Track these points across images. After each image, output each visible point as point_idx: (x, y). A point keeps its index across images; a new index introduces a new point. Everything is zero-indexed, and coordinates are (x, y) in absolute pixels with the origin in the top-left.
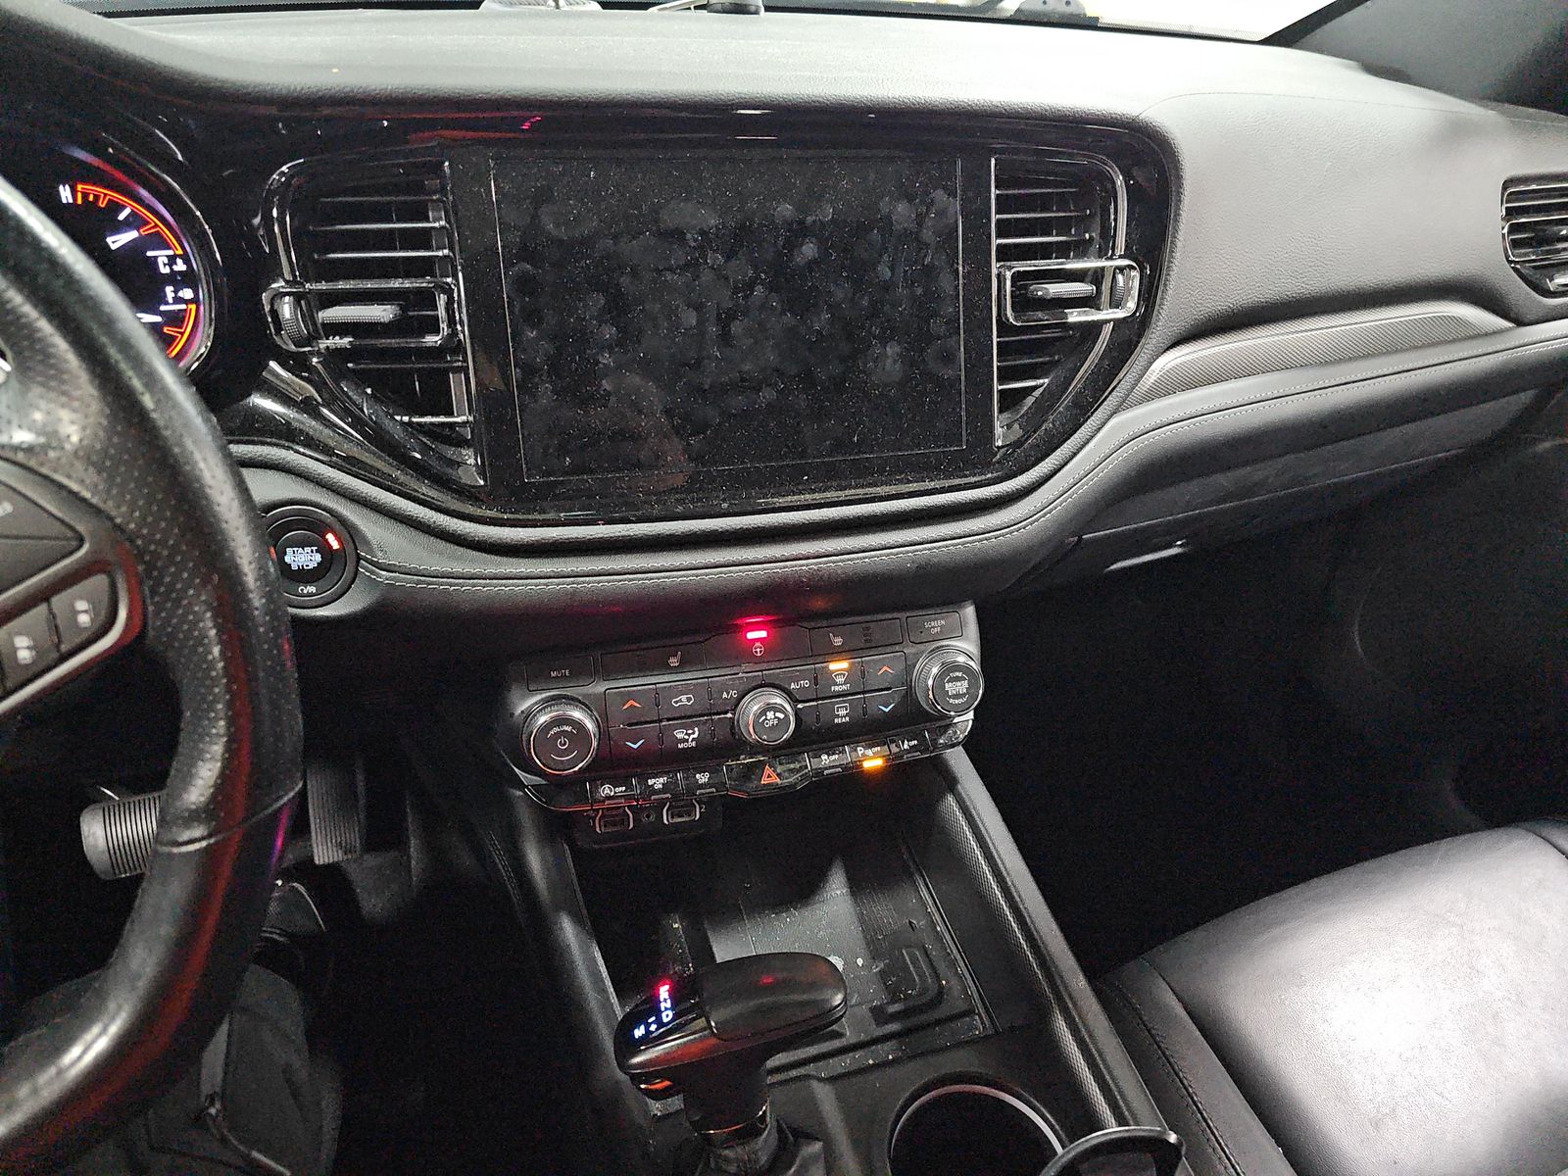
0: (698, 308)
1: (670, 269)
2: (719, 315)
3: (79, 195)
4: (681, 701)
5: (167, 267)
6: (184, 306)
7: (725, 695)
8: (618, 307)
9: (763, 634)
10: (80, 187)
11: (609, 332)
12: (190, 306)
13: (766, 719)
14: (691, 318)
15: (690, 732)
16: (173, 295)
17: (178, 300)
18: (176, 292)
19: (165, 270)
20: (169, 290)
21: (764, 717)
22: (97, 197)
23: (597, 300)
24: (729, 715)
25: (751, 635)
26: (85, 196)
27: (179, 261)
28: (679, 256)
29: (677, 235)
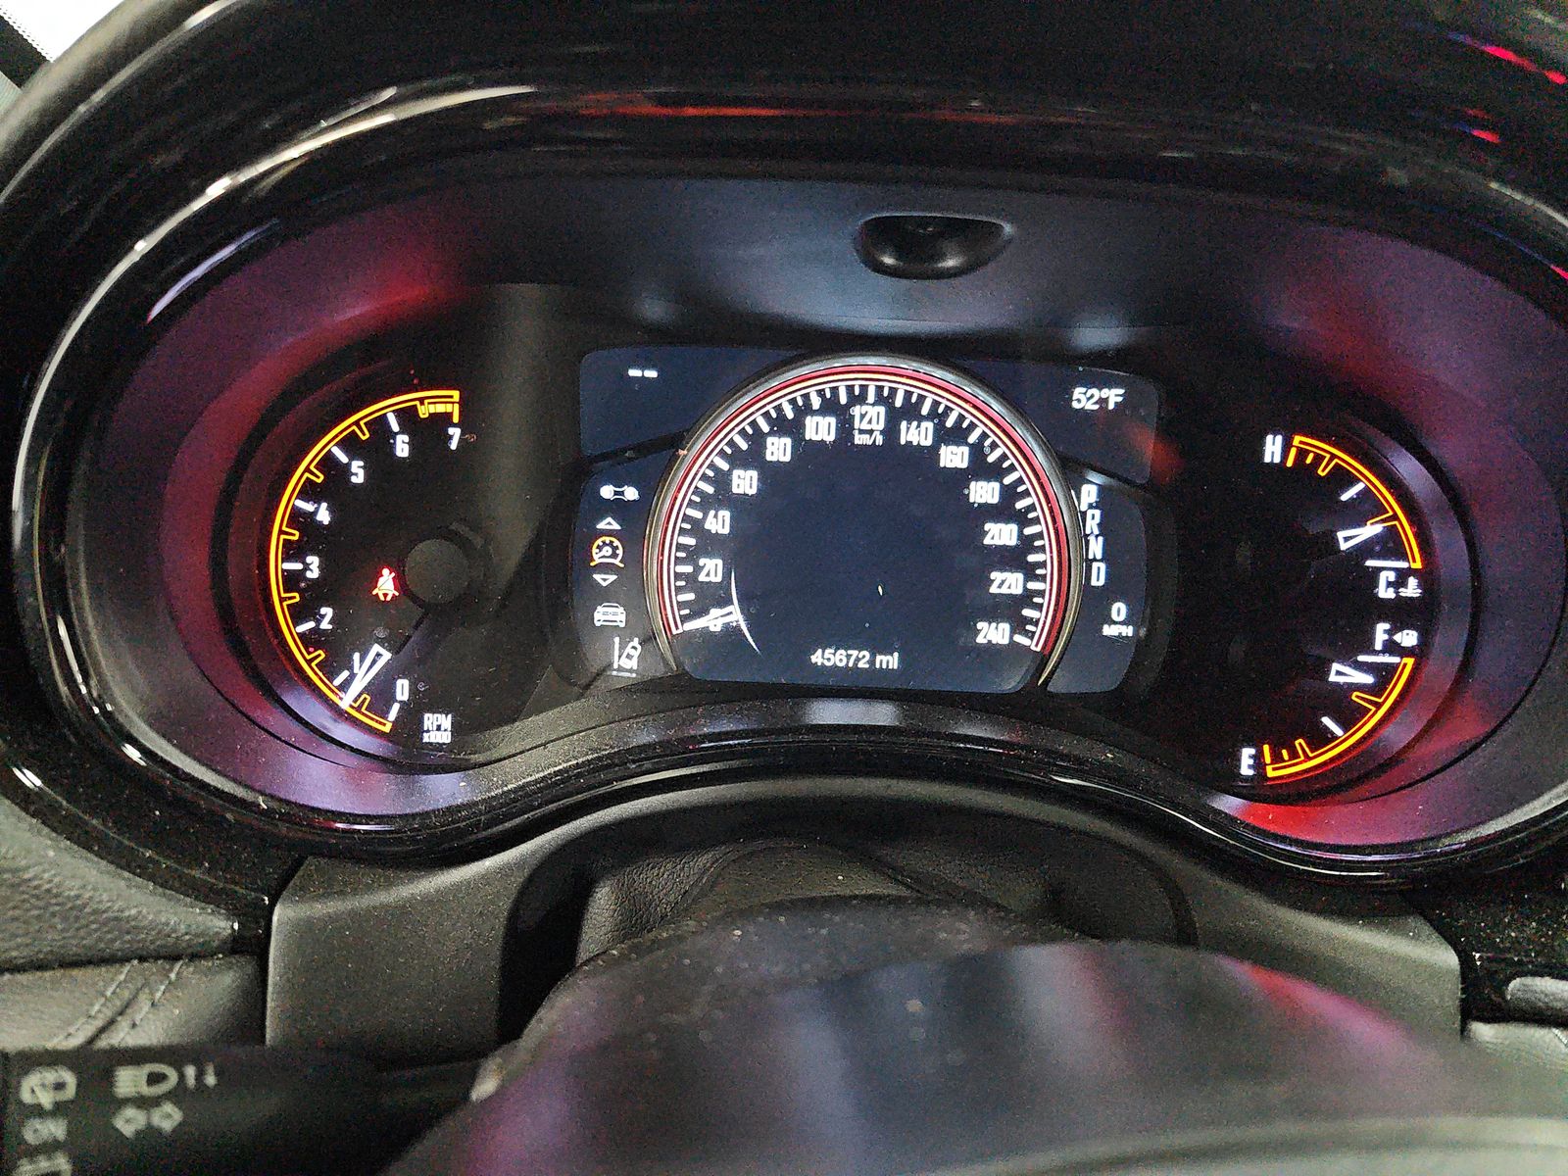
3: (1293, 451)
5: (1391, 590)
6: (1395, 660)
10: (1297, 440)
12: (1405, 660)
16: (1386, 637)
17: (1391, 647)
18: (1391, 632)
19: (1385, 592)
20: (1381, 631)
22: (1318, 459)
26: (1302, 454)
27: (1412, 582)
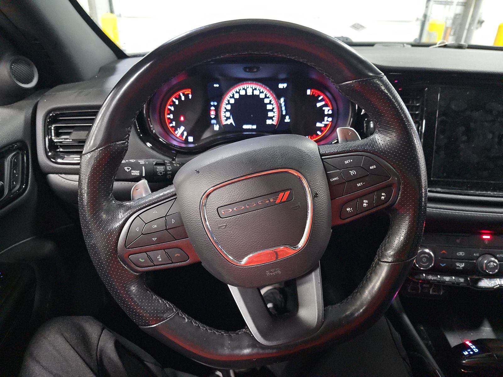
0: (493, 133)
1: (487, 122)
2: (499, 136)
3: (312, 92)
4: (460, 254)
5: (327, 112)
7: (475, 255)
8: (468, 131)
9: (488, 237)
11: (464, 138)
12: (330, 123)
13: (490, 265)
14: (490, 136)
15: (461, 264)
17: (327, 121)
20: (326, 118)
21: (489, 264)
22: (315, 93)
23: (462, 129)
24: (475, 261)
25: (484, 237)
27: (330, 111)
28: (490, 118)
29: (491, 112)
